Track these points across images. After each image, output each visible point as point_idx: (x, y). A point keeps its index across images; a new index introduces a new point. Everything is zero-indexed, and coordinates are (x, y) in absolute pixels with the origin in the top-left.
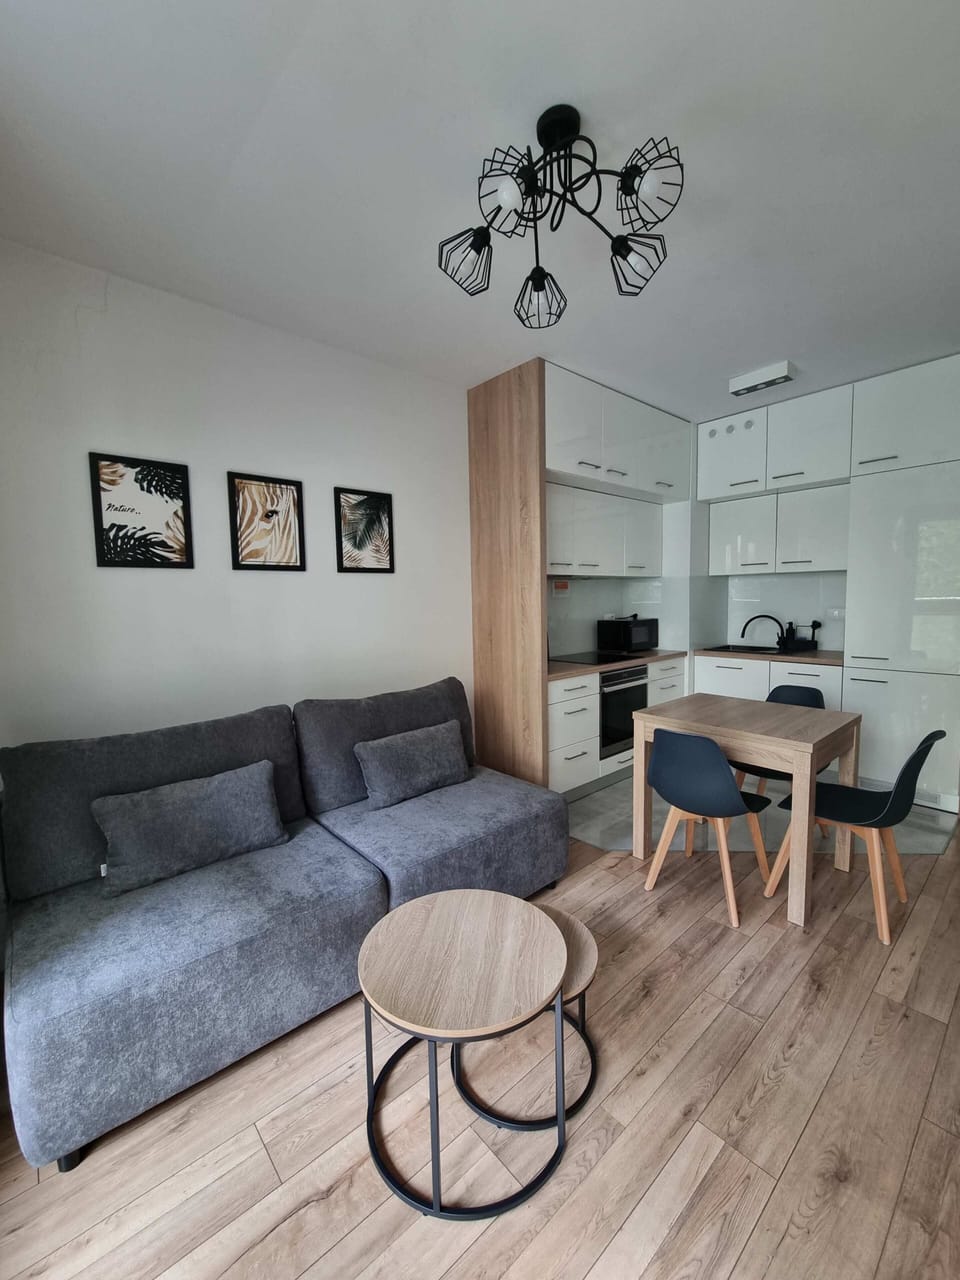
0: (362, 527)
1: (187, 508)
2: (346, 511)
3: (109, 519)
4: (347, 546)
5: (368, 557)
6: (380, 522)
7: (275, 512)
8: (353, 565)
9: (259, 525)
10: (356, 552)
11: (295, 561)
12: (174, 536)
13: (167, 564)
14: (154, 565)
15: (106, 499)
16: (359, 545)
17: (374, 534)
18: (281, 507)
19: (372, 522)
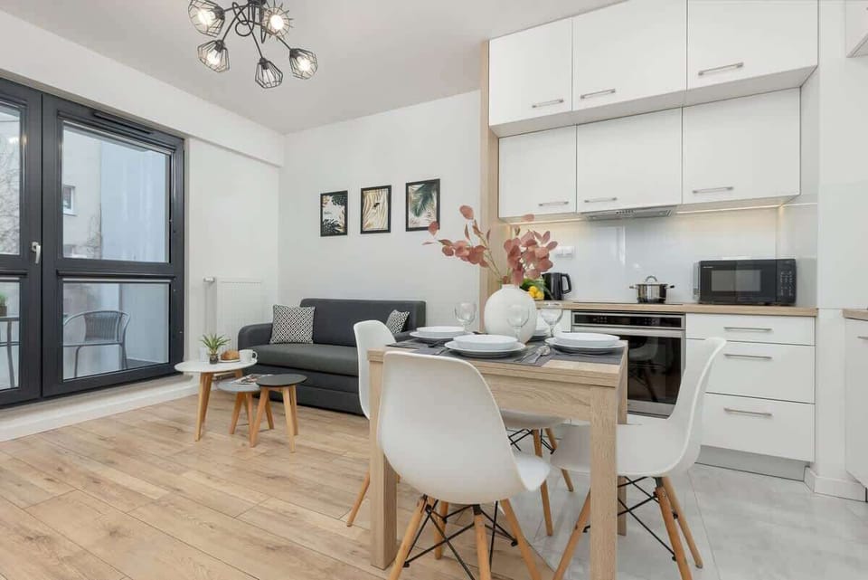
0: (420, 203)
1: (346, 209)
2: (412, 196)
3: (325, 217)
4: (411, 215)
5: (423, 220)
6: (432, 197)
7: (378, 204)
8: (415, 226)
9: (372, 211)
10: (416, 218)
11: (386, 227)
12: (341, 222)
13: (339, 234)
14: (335, 235)
15: (324, 210)
16: (418, 214)
17: (427, 206)
18: (381, 201)
19: (426, 198)
